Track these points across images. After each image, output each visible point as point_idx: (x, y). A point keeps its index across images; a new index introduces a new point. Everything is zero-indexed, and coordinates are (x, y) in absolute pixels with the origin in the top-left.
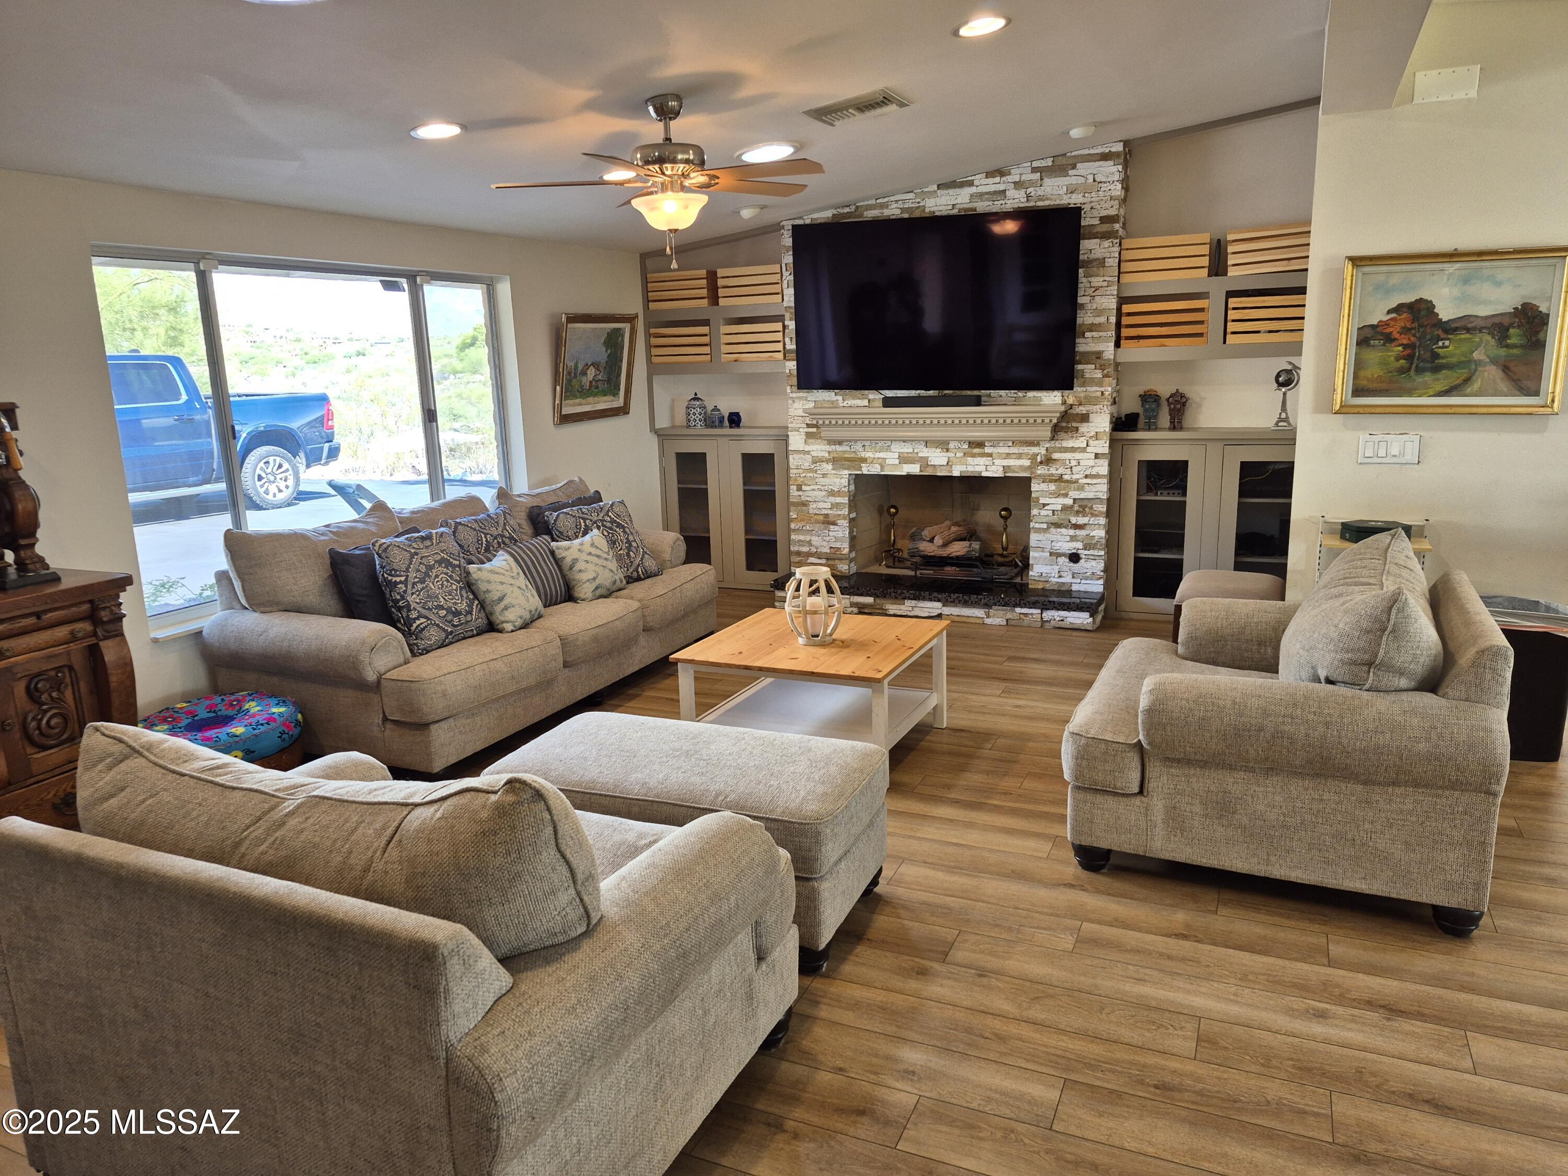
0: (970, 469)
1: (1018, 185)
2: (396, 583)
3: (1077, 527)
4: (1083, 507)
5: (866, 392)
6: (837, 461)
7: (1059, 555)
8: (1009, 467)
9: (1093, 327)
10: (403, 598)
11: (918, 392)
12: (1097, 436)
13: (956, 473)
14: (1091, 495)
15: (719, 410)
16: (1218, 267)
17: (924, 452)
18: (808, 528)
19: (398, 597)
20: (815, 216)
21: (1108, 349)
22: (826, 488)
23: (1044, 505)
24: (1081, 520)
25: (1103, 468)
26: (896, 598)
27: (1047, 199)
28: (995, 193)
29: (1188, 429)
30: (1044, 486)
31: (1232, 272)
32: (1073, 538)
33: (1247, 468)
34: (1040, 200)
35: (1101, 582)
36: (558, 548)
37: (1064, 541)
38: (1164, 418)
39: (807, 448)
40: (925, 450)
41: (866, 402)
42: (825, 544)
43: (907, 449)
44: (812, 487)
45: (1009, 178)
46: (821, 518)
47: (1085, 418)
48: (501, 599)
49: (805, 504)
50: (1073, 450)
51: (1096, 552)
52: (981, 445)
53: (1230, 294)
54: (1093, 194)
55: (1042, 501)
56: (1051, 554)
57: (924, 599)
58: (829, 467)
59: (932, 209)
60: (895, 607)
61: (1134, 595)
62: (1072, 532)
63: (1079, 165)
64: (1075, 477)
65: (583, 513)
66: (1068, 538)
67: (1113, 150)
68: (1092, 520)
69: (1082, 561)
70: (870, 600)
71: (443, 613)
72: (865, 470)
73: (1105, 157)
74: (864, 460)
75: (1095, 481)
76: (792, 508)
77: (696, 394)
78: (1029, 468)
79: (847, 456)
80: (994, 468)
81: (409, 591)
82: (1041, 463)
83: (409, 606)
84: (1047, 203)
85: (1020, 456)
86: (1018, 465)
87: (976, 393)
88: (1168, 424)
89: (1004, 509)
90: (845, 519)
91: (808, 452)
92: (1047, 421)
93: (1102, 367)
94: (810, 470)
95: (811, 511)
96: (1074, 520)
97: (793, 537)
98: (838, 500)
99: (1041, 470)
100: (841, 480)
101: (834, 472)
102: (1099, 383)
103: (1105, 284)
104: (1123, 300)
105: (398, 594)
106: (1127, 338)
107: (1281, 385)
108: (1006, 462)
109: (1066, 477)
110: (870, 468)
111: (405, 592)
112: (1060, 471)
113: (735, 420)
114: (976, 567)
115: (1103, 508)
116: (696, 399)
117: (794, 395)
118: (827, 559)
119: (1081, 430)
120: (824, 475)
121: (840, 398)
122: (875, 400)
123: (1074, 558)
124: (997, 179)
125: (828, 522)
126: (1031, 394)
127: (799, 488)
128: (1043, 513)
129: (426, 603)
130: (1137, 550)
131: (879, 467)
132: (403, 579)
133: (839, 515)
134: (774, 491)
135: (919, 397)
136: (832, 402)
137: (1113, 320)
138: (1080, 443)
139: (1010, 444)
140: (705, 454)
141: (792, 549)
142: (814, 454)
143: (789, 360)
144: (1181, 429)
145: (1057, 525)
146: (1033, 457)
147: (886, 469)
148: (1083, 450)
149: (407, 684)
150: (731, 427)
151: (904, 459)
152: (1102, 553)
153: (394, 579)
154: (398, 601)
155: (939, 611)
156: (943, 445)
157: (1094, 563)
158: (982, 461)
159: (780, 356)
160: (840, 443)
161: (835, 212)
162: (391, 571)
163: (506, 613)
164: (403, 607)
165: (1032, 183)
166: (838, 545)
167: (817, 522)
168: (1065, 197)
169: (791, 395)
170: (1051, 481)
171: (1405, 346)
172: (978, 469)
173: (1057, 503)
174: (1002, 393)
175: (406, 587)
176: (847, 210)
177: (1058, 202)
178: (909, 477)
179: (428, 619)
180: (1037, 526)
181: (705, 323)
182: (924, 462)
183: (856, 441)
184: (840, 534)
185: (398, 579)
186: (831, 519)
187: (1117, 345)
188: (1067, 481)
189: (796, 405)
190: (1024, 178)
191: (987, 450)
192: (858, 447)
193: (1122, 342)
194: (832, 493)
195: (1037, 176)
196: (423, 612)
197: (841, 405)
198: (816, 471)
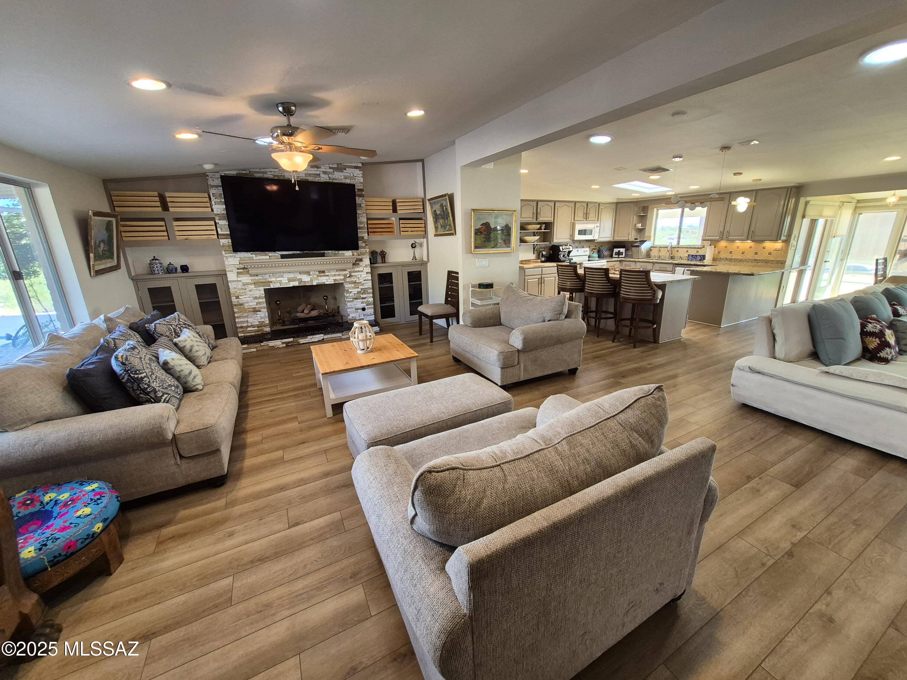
0: (320, 281)
1: (325, 173)
2: (142, 378)
3: (364, 298)
4: (364, 291)
5: (267, 253)
6: (256, 284)
7: (358, 309)
8: (336, 279)
9: (361, 228)
10: (149, 386)
11: (293, 252)
12: (366, 266)
13: (315, 284)
14: (367, 287)
15: (173, 265)
16: (395, 210)
17: (299, 276)
18: (245, 315)
19: (146, 386)
20: (227, 172)
21: (366, 236)
22: (252, 296)
23: (351, 292)
24: (364, 296)
25: (370, 277)
26: (304, 336)
27: (337, 180)
28: (315, 174)
29: (387, 263)
30: (350, 285)
31: (399, 212)
32: (362, 303)
33: (410, 274)
34: (334, 180)
35: (374, 316)
36: (179, 342)
37: (359, 304)
38: (379, 259)
39: (239, 279)
40: (300, 275)
41: (268, 257)
42: (255, 321)
43: (291, 276)
44: (245, 296)
45: (321, 170)
46: (252, 309)
47: (361, 260)
48: (190, 373)
49: (241, 305)
50: (358, 271)
51: (370, 306)
52: (323, 272)
53: (400, 219)
54: (354, 180)
55: (350, 291)
56: (355, 309)
57: (316, 334)
58: (253, 286)
59: (288, 177)
60: (303, 340)
61: (382, 318)
62: (362, 300)
63: (347, 169)
64: (360, 281)
65: (168, 322)
66: (361, 303)
67: (358, 165)
68: (368, 295)
69: (366, 310)
70: (291, 339)
71: (173, 388)
72: (272, 286)
73: (356, 167)
74: (271, 282)
75: (367, 282)
76: (234, 307)
77: (154, 257)
78: (344, 279)
79: (261, 281)
80: (330, 280)
81: (151, 381)
82: (349, 277)
83: (155, 389)
84: (337, 181)
85: (339, 275)
86: (339, 278)
87: (322, 252)
88: (381, 261)
89: (325, 296)
90: (264, 308)
91: (240, 281)
92: (351, 261)
93: (364, 242)
94: (243, 289)
95: (246, 307)
96: (362, 296)
97: (237, 320)
98: (260, 300)
99: (348, 280)
100: (260, 292)
101: (255, 288)
102: (365, 248)
103: (362, 213)
104: (368, 219)
105: (145, 384)
106: (371, 232)
107: (413, 247)
108: (334, 278)
109: (357, 281)
110: (275, 285)
111: (149, 382)
112: (355, 280)
113: (185, 269)
114: (321, 319)
115: (371, 291)
116: (155, 259)
117: (227, 255)
118: (258, 327)
119: (360, 264)
120: (250, 291)
121: (254, 256)
122: (272, 256)
123: (364, 309)
124: (316, 169)
125: (255, 311)
126: (340, 252)
127: (237, 297)
128: (351, 295)
129: (162, 385)
130: (381, 304)
131: (279, 284)
132: (145, 374)
133: (261, 307)
134: (219, 301)
135: (293, 254)
136: (250, 258)
137: (366, 226)
138: (361, 269)
139: (335, 271)
140: (170, 287)
141: (237, 326)
142: (243, 281)
143: (221, 239)
144: (385, 262)
145: (356, 299)
146: (345, 276)
147: (282, 284)
148: (362, 271)
149: (203, 431)
150: (183, 272)
151: (290, 280)
152: (373, 306)
153: (140, 376)
154: (146, 389)
155: (323, 338)
156: (308, 273)
157: (370, 310)
158: (325, 278)
159: (216, 237)
160: (257, 275)
161: (238, 172)
162: (136, 372)
163: (195, 380)
164: (151, 391)
165: (330, 173)
166: (263, 320)
167: (250, 312)
168: (343, 180)
169: (225, 255)
170: (352, 283)
171: (485, 235)
172: (323, 281)
173: (355, 291)
174: (330, 252)
175: (148, 378)
176: (244, 172)
177: (341, 181)
178: (294, 287)
179: (169, 394)
180: (349, 300)
181: (162, 220)
182: (300, 280)
183: (265, 274)
184: (263, 315)
185: (143, 375)
186: (257, 309)
187: (368, 235)
188: (358, 283)
189: (229, 259)
190: (326, 170)
191: (326, 274)
192: (267, 276)
193: (369, 233)
194: (256, 298)
195: (332, 170)
196: (164, 390)
197: (255, 259)
198: (246, 289)
